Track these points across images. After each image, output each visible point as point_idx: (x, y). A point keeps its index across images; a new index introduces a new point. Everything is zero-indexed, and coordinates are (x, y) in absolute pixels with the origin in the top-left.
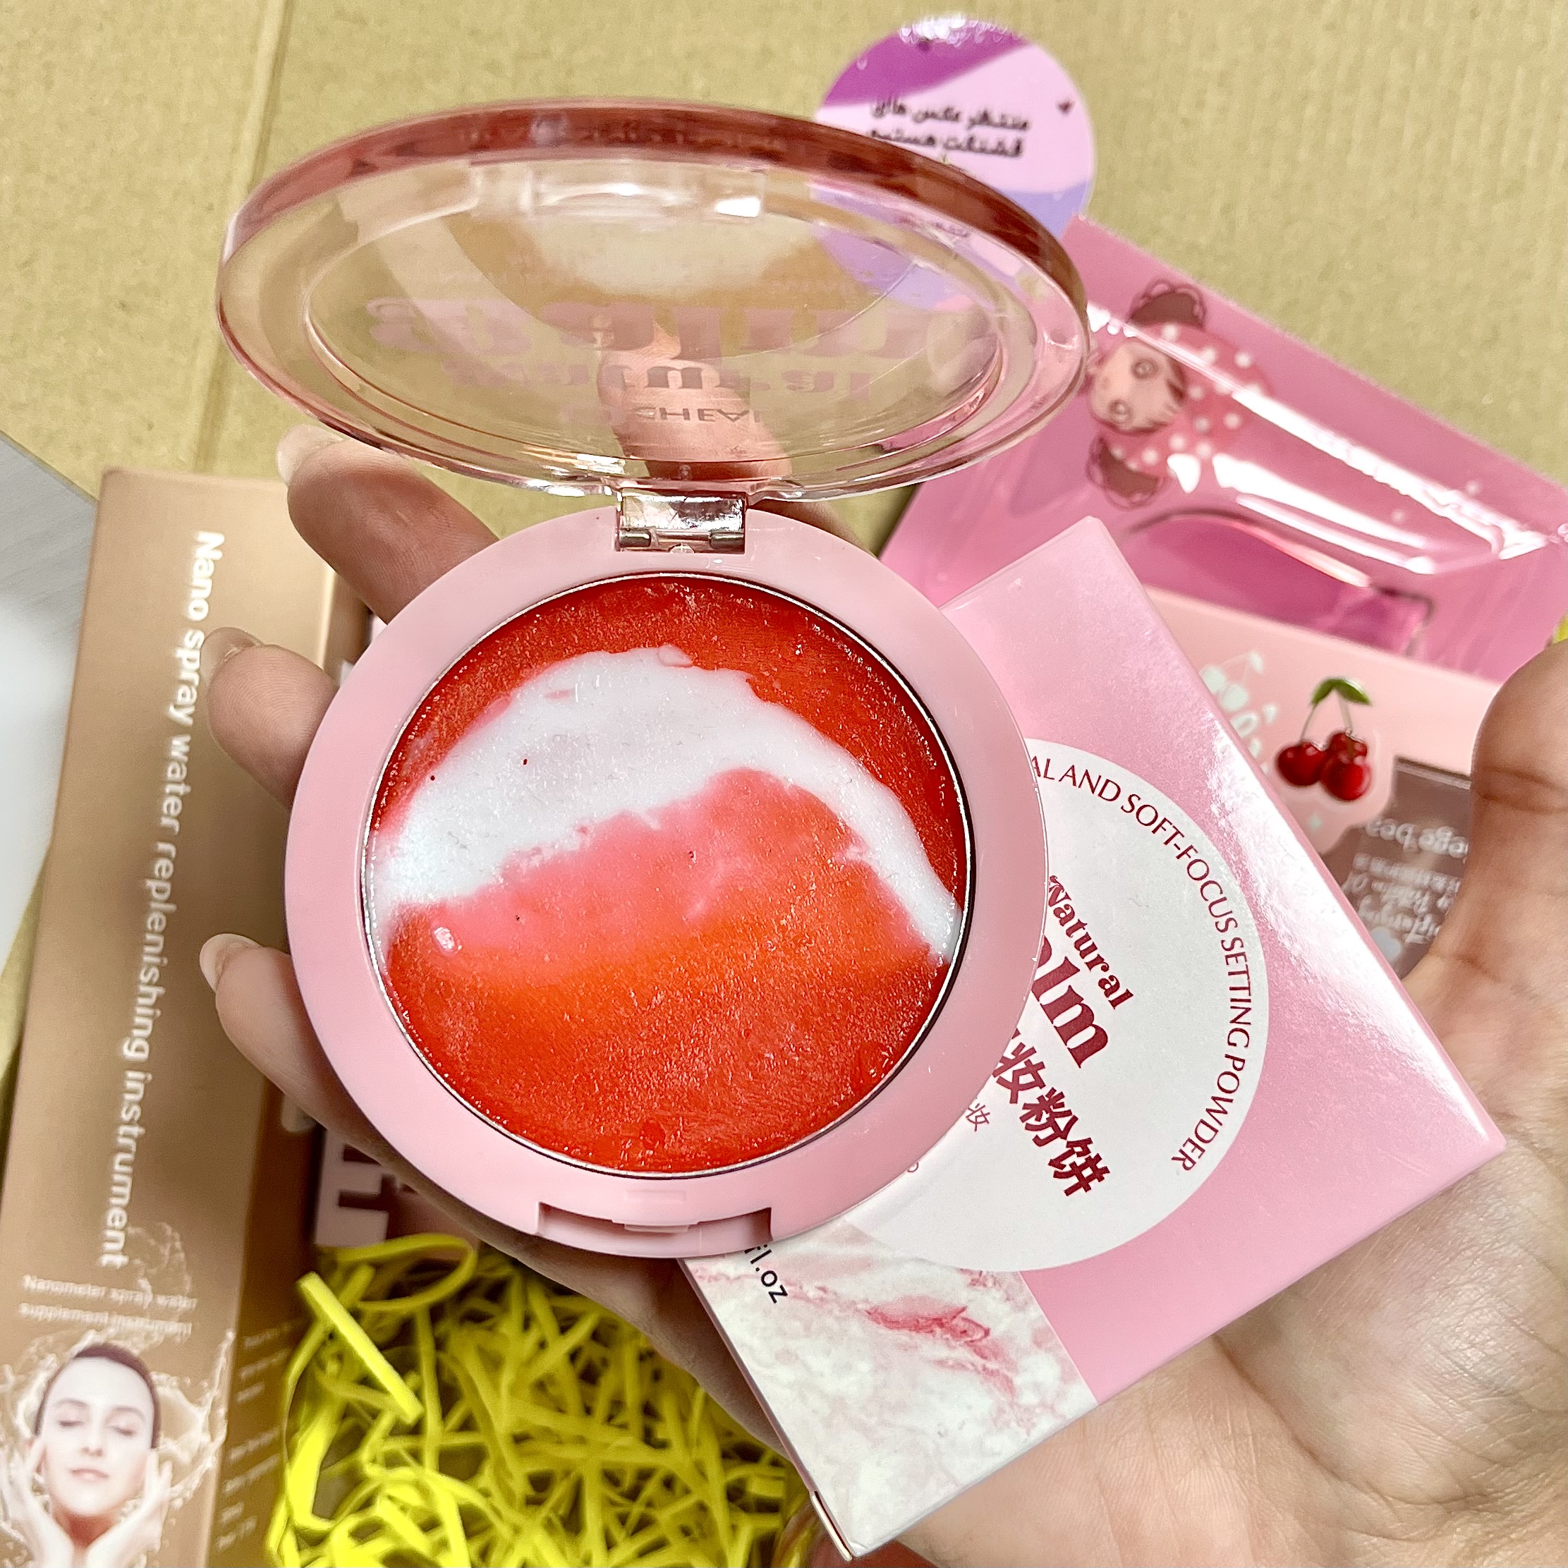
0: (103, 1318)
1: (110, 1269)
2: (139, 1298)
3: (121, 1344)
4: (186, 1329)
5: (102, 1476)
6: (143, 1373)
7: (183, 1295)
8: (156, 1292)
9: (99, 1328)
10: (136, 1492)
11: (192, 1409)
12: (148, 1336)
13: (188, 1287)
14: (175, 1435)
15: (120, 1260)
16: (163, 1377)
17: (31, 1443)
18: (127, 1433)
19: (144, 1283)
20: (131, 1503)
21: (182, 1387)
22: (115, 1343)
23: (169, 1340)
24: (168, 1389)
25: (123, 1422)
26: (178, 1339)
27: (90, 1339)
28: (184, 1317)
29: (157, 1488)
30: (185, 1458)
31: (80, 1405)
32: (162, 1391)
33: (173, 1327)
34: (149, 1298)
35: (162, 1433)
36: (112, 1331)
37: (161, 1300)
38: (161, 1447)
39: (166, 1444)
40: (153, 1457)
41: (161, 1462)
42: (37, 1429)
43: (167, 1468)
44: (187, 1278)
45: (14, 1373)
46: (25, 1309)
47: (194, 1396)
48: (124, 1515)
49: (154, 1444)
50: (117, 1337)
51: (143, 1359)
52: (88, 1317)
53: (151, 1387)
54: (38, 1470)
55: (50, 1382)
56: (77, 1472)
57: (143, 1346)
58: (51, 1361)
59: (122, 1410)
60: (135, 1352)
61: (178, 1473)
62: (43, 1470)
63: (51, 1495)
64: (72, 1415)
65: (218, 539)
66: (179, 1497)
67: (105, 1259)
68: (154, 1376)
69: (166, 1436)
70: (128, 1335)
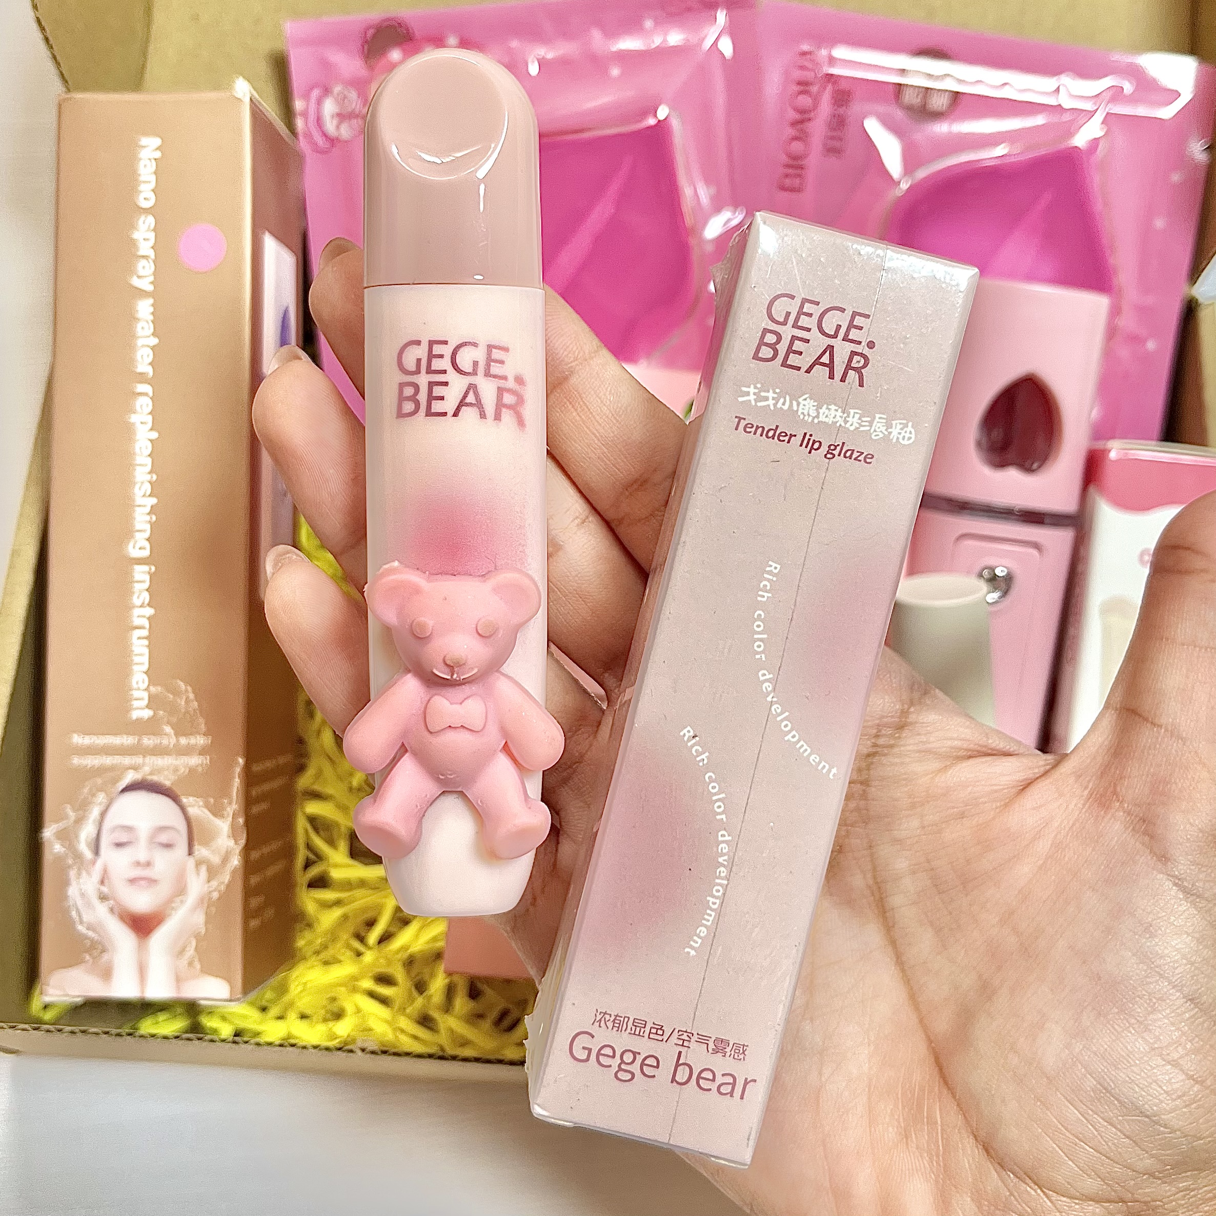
0: (138, 760)
1: (139, 720)
2: (165, 742)
3: (155, 778)
4: (206, 760)
5: (152, 881)
6: (174, 798)
7: (199, 734)
8: (177, 735)
9: (135, 768)
10: (180, 890)
11: (218, 822)
12: (176, 770)
13: (203, 727)
14: (206, 843)
15: (147, 714)
16: (191, 799)
17: (94, 863)
18: (168, 846)
19: (168, 729)
20: (178, 899)
21: (207, 806)
22: (149, 778)
23: (192, 771)
24: (196, 808)
25: (164, 838)
26: (200, 769)
28: (203, 752)
29: (197, 885)
30: (216, 860)
31: (129, 829)
32: (192, 811)
33: (195, 761)
34: (173, 740)
35: (196, 843)
36: (147, 769)
37: (183, 741)
38: (196, 853)
39: (201, 851)
40: (191, 862)
41: (198, 864)
42: (97, 851)
43: (203, 869)
44: (201, 721)
45: (74, 810)
46: (76, 761)
47: (217, 812)
48: (173, 908)
49: (190, 853)
50: (151, 774)
51: (174, 788)
52: (127, 761)
53: (183, 809)
54: (102, 882)
55: (103, 814)
56: (133, 881)
57: (173, 778)
58: (101, 797)
59: (162, 829)
60: (168, 783)
61: (212, 873)
62: (106, 881)
63: (115, 900)
64: (124, 838)
65: (157, 142)
66: (215, 890)
67: (135, 715)
68: (184, 800)
69: (199, 844)
70: (159, 771)
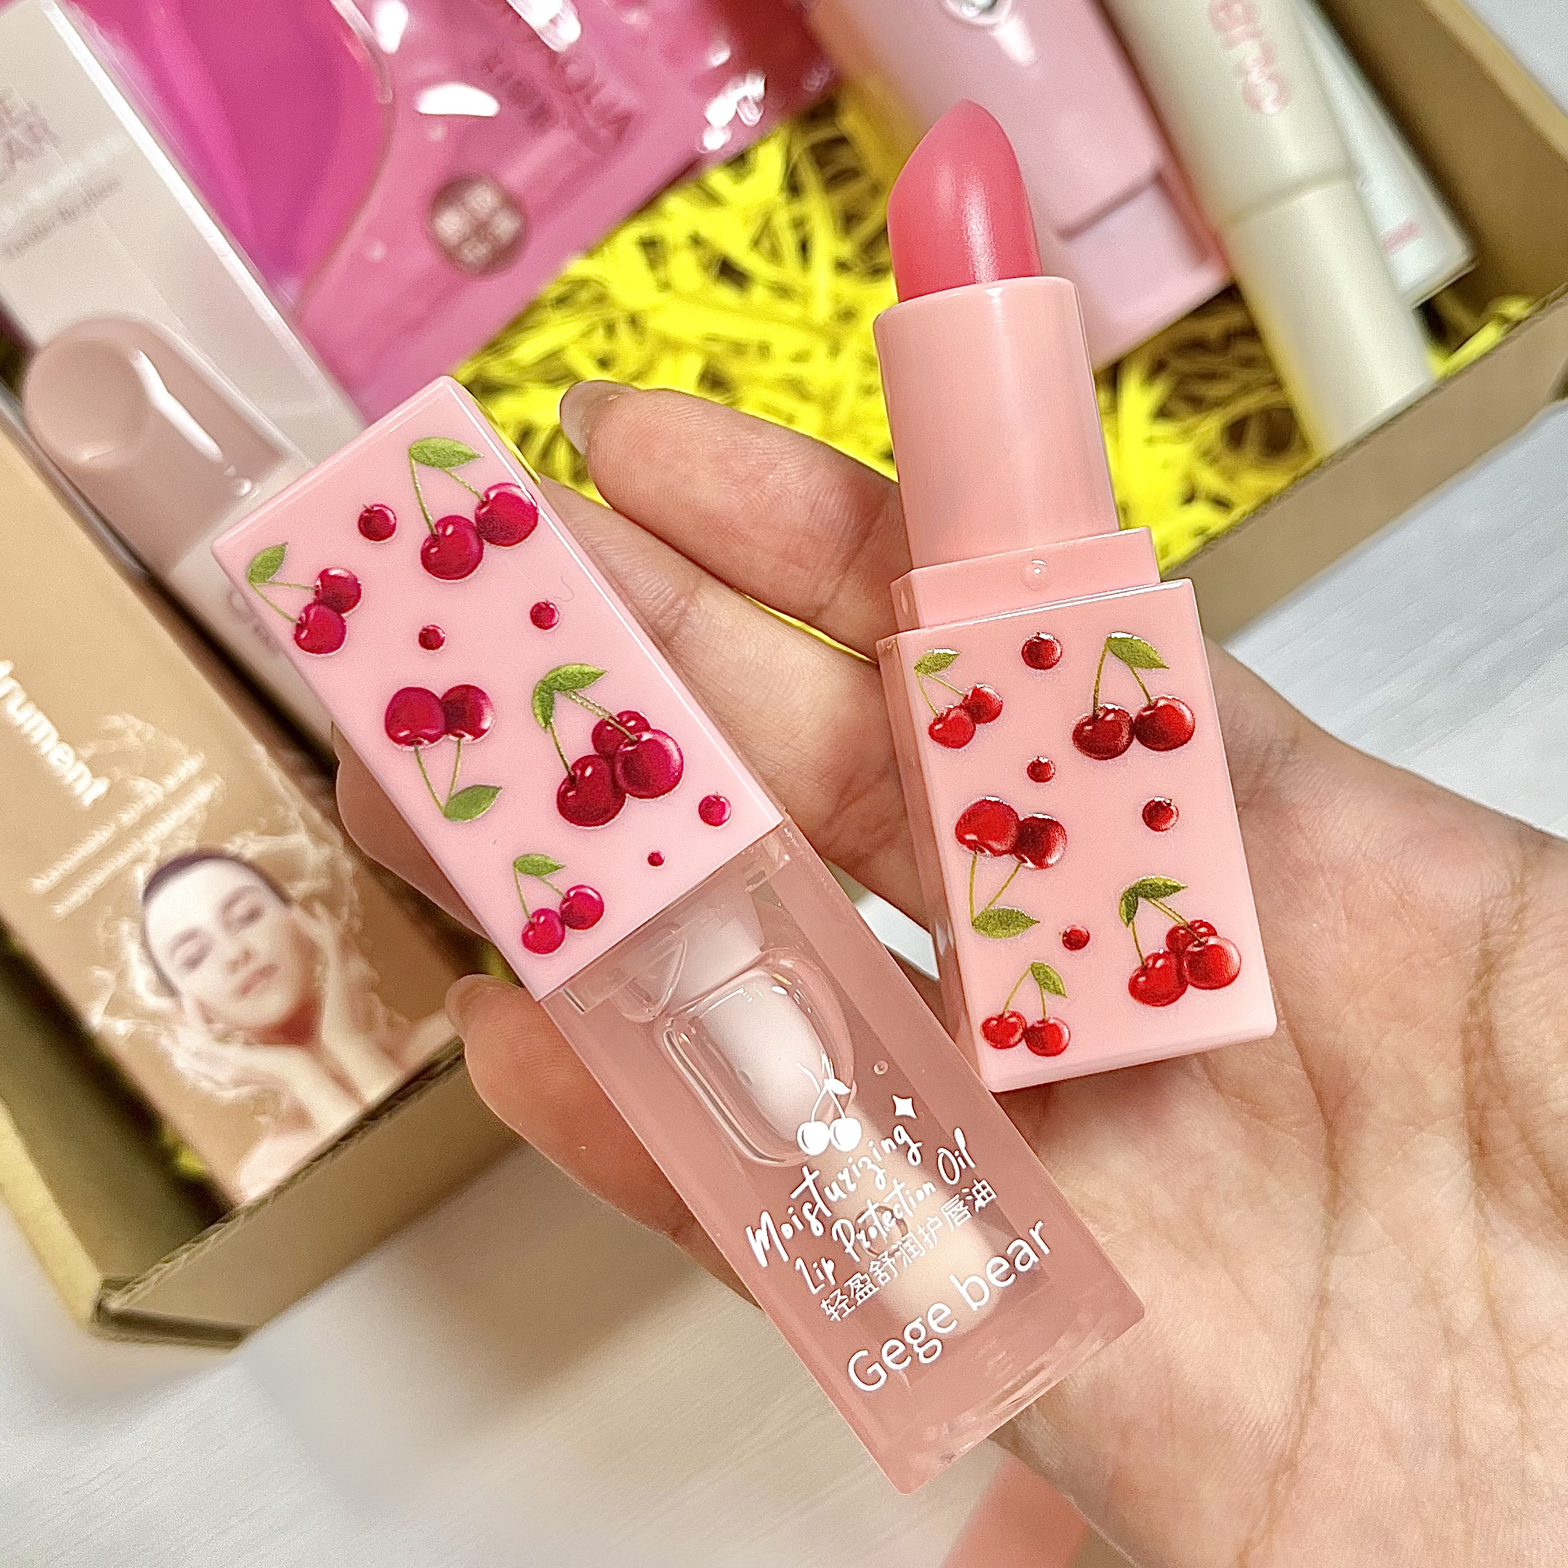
0: (135, 848)
2: (150, 801)
4: (216, 781)
6: (217, 855)
7: (183, 758)
8: (157, 781)
9: (140, 858)
10: (310, 953)
11: (289, 839)
12: (189, 821)
13: (182, 749)
14: (295, 875)
16: (237, 841)
17: (180, 1006)
18: (253, 915)
19: (141, 783)
21: (261, 832)
22: (165, 856)
23: (209, 807)
24: (250, 844)
26: (218, 798)
27: (141, 875)
28: (204, 775)
29: (324, 930)
31: (190, 936)
34: (158, 790)
35: (283, 885)
36: (154, 849)
37: (171, 783)
38: (293, 895)
39: (298, 889)
40: (297, 913)
42: (172, 992)
43: (319, 909)
44: (174, 740)
45: (105, 967)
46: (60, 910)
47: (279, 828)
49: (286, 901)
50: (163, 848)
52: (122, 859)
54: (208, 1020)
55: (145, 944)
56: (245, 990)
57: (194, 834)
58: (126, 927)
60: (192, 845)
61: (332, 903)
62: (212, 1016)
63: (241, 1028)
64: (192, 950)
66: (351, 917)
68: (229, 849)
69: (289, 883)
70: (171, 838)
